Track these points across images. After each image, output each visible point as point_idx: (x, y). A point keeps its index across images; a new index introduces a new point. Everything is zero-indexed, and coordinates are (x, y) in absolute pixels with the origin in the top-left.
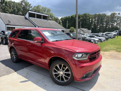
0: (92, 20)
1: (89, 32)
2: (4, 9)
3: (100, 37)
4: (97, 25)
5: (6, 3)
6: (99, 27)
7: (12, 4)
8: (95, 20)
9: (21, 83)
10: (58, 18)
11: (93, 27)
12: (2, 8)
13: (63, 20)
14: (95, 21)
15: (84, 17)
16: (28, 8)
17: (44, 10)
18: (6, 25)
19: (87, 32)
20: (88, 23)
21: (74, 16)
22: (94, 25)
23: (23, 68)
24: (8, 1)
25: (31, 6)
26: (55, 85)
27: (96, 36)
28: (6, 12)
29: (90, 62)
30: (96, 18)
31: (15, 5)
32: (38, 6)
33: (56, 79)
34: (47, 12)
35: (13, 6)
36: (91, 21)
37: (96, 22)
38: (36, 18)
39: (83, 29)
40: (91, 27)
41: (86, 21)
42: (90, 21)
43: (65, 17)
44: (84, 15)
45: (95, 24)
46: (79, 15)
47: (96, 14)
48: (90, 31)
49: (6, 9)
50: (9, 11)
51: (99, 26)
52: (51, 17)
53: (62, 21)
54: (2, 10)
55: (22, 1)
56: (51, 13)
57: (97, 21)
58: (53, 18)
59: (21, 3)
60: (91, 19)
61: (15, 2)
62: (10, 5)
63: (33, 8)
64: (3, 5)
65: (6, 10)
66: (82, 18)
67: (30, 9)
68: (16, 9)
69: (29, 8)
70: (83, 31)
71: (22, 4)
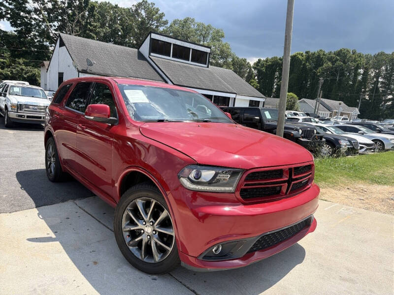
0: (366, 74)
1: (348, 114)
2: (86, 26)
3: (380, 131)
4: (385, 93)
5: (92, 9)
6: (390, 100)
7: (109, 12)
8: (377, 76)
9: (30, 242)
10: (248, 61)
11: (367, 97)
12: (78, 22)
13: (264, 69)
14: (378, 78)
15: (337, 60)
16: (153, 25)
17: (203, 33)
18: (79, 72)
19: (342, 114)
20: (351, 83)
21: (300, 57)
22: (371, 91)
23: (63, 201)
24: (99, 2)
25: (164, 19)
26: (125, 266)
27: (363, 129)
28: (89, 37)
29: (245, 204)
30: (383, 68)
31: (119, 16)
32: (186, 21)
33: (131, 248)
34: (213, 39)
35: (111, 20)
36: (363, 78)
37: (380, 80)
38: (171, 58)
39: (327, 102)
40: (361, 97)
41: (342, 75)
42: (360, 78)
43: (270, 58)
44: (339, 53)
45: (377, 89)
46: (322, 53)
47: (382, 54)
48: (356, 111)
49: (91, 25)
50: (97, 34)
51: (390, 97)
52: (221, 58)
53: (259, 71)
54: (78, 28)
55: (140, 5)
56: (224, 43)
57: (384, 78)
58: (230, 60)
59: (136, 10)
60: (361, 71)
61: (120, 6)
62: (103, 16)
63: (171, 26)
64: (83, 16)
65: (91, 31)
66: (330, 64)
67: (161, 29)
68: (120, 28)
69: (157, 27)
70: (329, 109)
71: (138, 14)
